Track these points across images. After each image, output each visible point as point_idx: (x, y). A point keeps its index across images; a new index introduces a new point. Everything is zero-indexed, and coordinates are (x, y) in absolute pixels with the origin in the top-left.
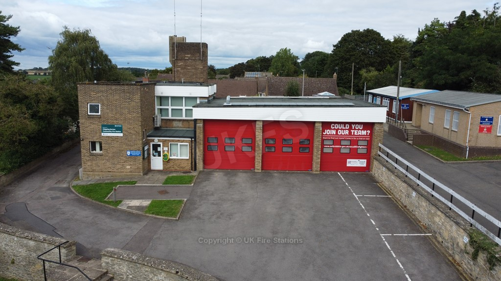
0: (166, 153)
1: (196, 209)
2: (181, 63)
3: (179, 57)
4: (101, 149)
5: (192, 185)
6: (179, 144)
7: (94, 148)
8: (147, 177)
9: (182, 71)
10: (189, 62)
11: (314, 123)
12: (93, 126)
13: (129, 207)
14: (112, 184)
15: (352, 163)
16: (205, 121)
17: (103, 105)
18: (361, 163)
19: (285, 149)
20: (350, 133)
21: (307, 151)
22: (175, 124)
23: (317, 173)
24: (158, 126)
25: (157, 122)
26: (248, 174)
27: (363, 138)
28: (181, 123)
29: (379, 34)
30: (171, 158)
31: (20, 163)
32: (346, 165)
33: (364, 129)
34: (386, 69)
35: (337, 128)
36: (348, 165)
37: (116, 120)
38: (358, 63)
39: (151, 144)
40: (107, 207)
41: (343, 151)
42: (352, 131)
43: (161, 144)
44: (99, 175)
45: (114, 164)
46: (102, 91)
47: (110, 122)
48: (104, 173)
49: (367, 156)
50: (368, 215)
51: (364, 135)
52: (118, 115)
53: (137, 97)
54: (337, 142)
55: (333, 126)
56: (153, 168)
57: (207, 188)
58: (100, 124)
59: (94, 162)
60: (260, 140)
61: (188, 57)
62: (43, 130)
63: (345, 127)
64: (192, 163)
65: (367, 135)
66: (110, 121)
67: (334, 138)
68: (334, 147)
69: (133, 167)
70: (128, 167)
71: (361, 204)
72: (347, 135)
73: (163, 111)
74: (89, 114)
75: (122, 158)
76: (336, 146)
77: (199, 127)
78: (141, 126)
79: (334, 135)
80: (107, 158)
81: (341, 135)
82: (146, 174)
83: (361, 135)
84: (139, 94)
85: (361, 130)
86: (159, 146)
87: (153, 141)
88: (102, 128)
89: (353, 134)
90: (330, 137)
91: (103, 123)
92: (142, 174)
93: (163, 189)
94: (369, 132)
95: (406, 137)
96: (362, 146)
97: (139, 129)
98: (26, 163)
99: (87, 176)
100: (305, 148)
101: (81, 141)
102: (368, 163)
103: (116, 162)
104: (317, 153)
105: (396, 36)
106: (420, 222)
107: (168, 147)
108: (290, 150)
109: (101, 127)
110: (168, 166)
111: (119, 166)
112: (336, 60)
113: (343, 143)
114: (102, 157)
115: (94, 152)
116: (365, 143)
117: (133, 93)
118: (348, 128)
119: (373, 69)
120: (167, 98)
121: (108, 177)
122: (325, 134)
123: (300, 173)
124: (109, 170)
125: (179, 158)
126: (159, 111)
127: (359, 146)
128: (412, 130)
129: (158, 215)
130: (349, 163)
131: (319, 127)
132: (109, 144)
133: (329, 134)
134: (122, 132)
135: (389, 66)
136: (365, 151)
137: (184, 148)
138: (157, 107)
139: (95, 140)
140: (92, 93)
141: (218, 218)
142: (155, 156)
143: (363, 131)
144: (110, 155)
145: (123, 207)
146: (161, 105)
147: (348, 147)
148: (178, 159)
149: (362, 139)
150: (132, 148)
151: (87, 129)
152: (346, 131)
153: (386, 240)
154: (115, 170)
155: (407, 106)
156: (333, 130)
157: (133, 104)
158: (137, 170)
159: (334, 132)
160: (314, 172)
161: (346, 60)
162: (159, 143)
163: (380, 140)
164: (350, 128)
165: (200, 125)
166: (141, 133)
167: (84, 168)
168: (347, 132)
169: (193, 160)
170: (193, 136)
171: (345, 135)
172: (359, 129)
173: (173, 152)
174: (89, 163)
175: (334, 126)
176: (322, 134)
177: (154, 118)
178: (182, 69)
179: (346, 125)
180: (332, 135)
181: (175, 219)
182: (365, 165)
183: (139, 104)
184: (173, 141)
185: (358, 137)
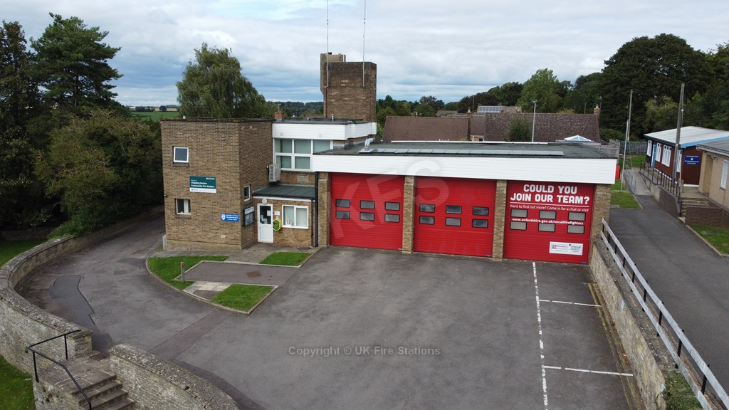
0: (277, 219)
1: (284, 301)
2: (335, 93)
3: (334, 84)
4: (190, 211)
5: (299, 266)
6: (296, 207)
7: (181, 209)
8: (246, 251)
9: (336, 104)
10: (346, 91)
11: (495, 181)
12: (179, 178)
13: (198, 292)
14: (197, 259)
15: (558, 248)
16: (332, 176)
17: (191, 149)
18: (575, 249)
19: (450, 222)
20: (555, 199)
21: (485, 225)
22: (300, 178)
23: (497, 260)
24: (274, 180)
25: (272, 174)
26: (390, 256)
27: (577, 208)
28: (307, 177)
29: (683, 43)
30: (284, 226)
31: (97, 224)
32: (549, 251)
33: (578, 194)
34: (693, 98)
35: (534, 191)
36: (552, 251)
37: (208, 170)
38: (643, 90)
39: (259, 206)
40: (171, 289)
41: (544, 228)
42: (560, 197)
43: (271, 205)
44: (186, 245)
45: (205, 231)
46: (191, 131)
47: (200, 174)
48: (192, 243)
49: (584, 238)
50: (541, 332)
51: (580, 204)
52: (210, 163)
53: (235, 139)
54: (533, 213)
55: (527, 188)
56: (260, 239)
57: (316, 273)
58: (188, 176)
59: (180, 227)
60: (409, 205)
61: (345, 83)
62: (134, 182)
63: (546, 189)
64: (312, 235)
65: (584, 204)
66: (200, 171)
67: (528, 207)
68: (528, 220)
69: (230, 237)
70: (223, 236)
71: (539, 315)
72: (550, 202)
73: (284, 160)
74: (174, 161)
75: (214, 223)
76: (532, 220)
77: (322, 184)
78: (240, 179)
79: (528, 201)
80: (197, 222)
81: (541, 202)
82: (246, 247)
83: (574, 204)
84: (237, 135)
85: (575, 195)
86: (269, 208)
87: (260, 201)
88: (191, 181)
89: (559, 201)
90: (522, 205)
91: (191, 175)
92: (240, 247)
93: (256, 269)
94: (587, 198)
95: (679, 211)
96: (576, 221)
97: (237, 184)
98: (106, 225)
99: (171, 246)
100: (481, 221)
101: (165, 199)
102: (587, 250)
103: (208, 229)
104: (498, 229)
105: (722, 44)
106: (623, 352)
107: (281, 211)
108: (457, 222)
109: (189, 179)
110: (280, 238)
111: (211, 235)
112: (606, 85)
113: (543, 215)
114: (190, 221)
115: (181, 213)
116: (582, 217)
117: (230, 133)
118: (552, 191)
119: (669, 99)
120: (289, 141)
121: (198, 248)
122: (514, 199)
123: (471, 260)
124: (199, 240)
125: (295, 227)
126: (279, 159)
127: (570, 221)
128: (693, 199)
129: (226, 305)
130: (553, 248)
131: (502, 189)
132: (199, 203)
133: (520, 199)
134: (215, 188)
135: (697, 94)
136: (580, 230)
137: (302, 213)
138: (276, 154)
139: (182, 198)
140: (179, 133)
141: (307, 316)
142: (263, 223)
143: (577, 197)
144: (200, 219)
145: (189, 291)
146: (281, 152)
147: (551, 222)
148: (293, 229)
149: (575, 210)
150: (228, 210)
151: (173, 183)
152: (549, 196)
153: (546, 377)
154: (206, 240)
155: (695, 159)
156: (527, 195)
157: (229, 148)
158: (234, 242)
159: (529, 197)
160: (493, 260)
161: (622, 85)
162: (268, 205)
163: (605, 213)
164: (556, 193)
165: (324, 180)
166: (239, 189)
167: (169, 235)
168: (550, 198)
169: (314, 231)
170: (314, 196)
171: (546, 202)
172: (570, 194)
173: (287, 218)
174: (174, 229)
175: (529, 188)
176: (508, 200)
177: (268, 169)
178: (336, 101)
179: (549, 187)
180: (525, 201)
181: (245, 312)
182: (580, 253)
183: (237, 149)
184: (287, 202)
185: (569, 207)
